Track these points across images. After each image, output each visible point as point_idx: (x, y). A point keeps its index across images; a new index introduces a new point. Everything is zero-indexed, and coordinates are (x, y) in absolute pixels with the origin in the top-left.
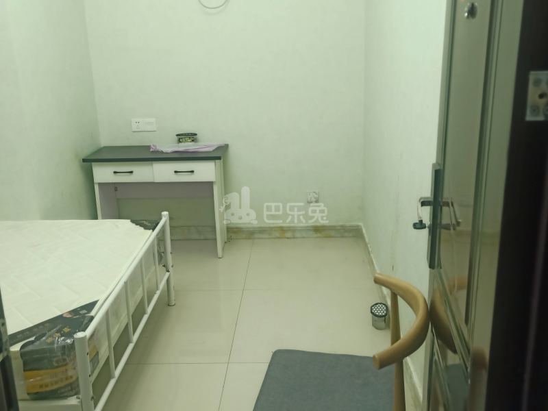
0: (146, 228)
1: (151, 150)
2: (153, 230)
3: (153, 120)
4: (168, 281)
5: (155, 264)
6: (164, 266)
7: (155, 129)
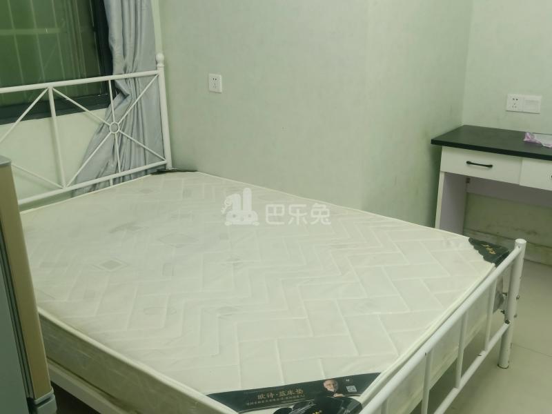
0: (488, 258)
1: (525, 140)
2: (497, 264)
3: (539, 98)
4: (504, 336)
5: (488, 312)
6: (503, 312)
7: (539, 111)
